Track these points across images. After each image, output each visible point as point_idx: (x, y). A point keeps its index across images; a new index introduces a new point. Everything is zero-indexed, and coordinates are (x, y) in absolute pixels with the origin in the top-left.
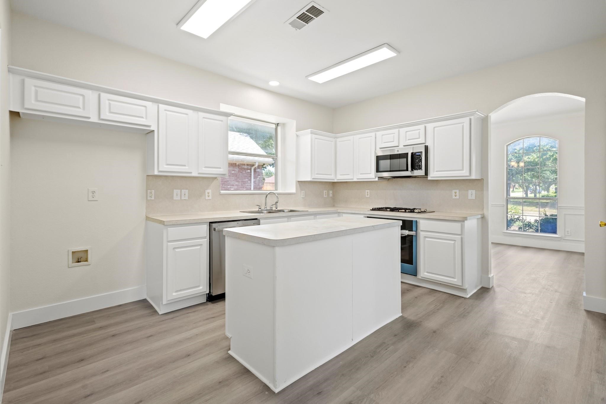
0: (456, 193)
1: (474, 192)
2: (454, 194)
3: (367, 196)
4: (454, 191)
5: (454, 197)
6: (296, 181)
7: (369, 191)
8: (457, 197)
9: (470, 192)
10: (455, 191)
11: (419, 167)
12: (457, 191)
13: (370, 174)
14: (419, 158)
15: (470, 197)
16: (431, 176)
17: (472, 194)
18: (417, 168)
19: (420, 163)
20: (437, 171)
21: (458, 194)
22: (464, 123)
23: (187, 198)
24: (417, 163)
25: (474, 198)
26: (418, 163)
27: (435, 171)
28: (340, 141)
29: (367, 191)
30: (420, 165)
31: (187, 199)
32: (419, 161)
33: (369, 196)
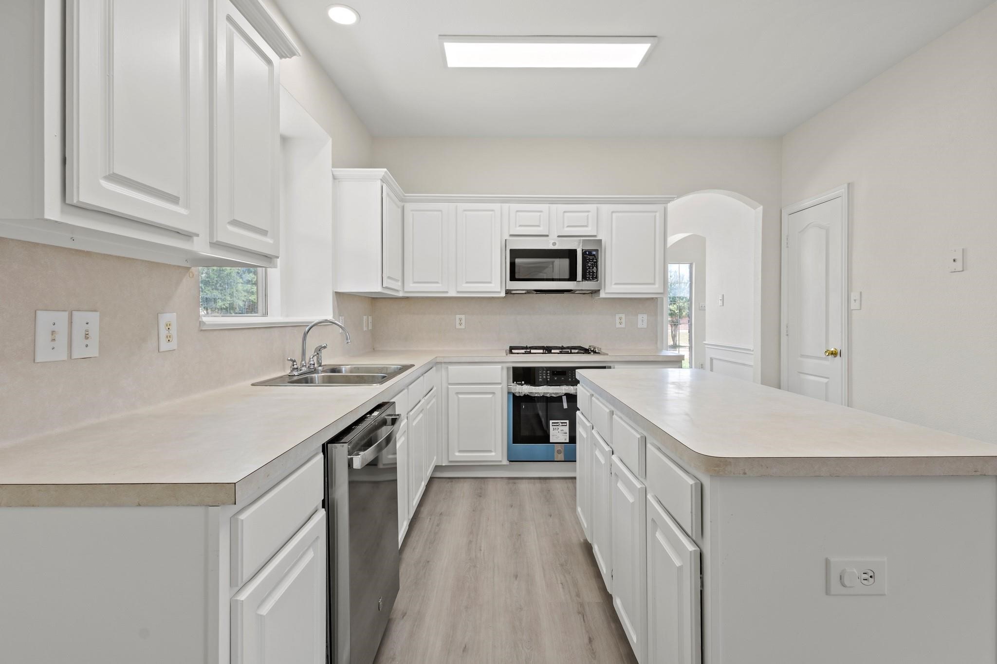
0: (620, 319)
1: (645, 317)
2: (618, 321)
3: (458, 326)
4: (618, 316)
5: (618, 326)
6: (333, 293)
7: (463, 317)
8: (623, 326)
9: (640, 317)
10: (621, 315)
11: (593, 275)
12: (623, 316)
13: (490, 283)
14: (593, 259)
15: (640, 325)
16: (607, 291)
17: (642, 320)
18: (589, 277)
19: (595, 268)
20: (616, 284)
21: (623, 321)
22: (656, 212)
23: (93, 352)
24: (589, 269)
25: (645, 326)
26: (591, 268)
27: (613, 283)
28: (412, 211)
29: (458, 317)
30: (595, 271)
31: (97, 355)
32: (592, 264)
33: (463, 327)
